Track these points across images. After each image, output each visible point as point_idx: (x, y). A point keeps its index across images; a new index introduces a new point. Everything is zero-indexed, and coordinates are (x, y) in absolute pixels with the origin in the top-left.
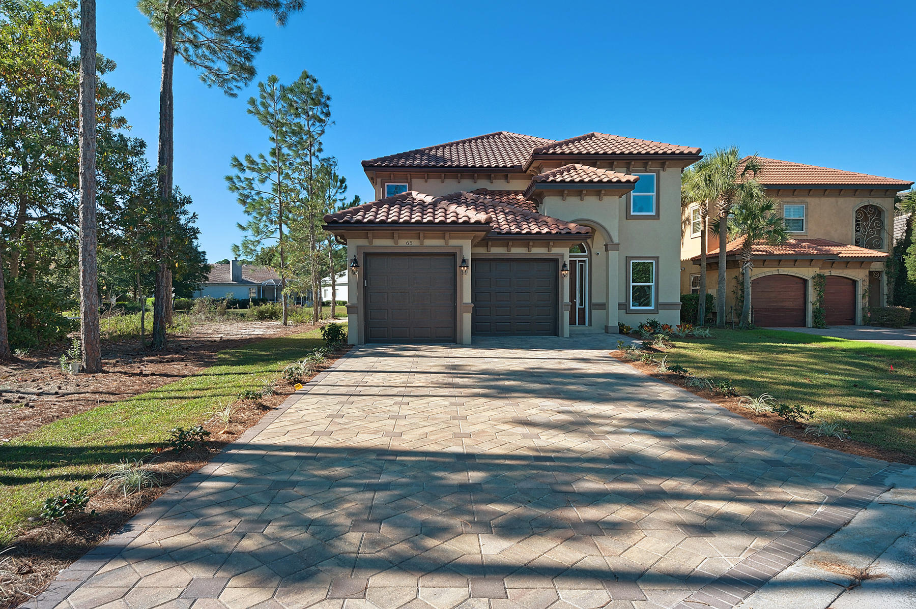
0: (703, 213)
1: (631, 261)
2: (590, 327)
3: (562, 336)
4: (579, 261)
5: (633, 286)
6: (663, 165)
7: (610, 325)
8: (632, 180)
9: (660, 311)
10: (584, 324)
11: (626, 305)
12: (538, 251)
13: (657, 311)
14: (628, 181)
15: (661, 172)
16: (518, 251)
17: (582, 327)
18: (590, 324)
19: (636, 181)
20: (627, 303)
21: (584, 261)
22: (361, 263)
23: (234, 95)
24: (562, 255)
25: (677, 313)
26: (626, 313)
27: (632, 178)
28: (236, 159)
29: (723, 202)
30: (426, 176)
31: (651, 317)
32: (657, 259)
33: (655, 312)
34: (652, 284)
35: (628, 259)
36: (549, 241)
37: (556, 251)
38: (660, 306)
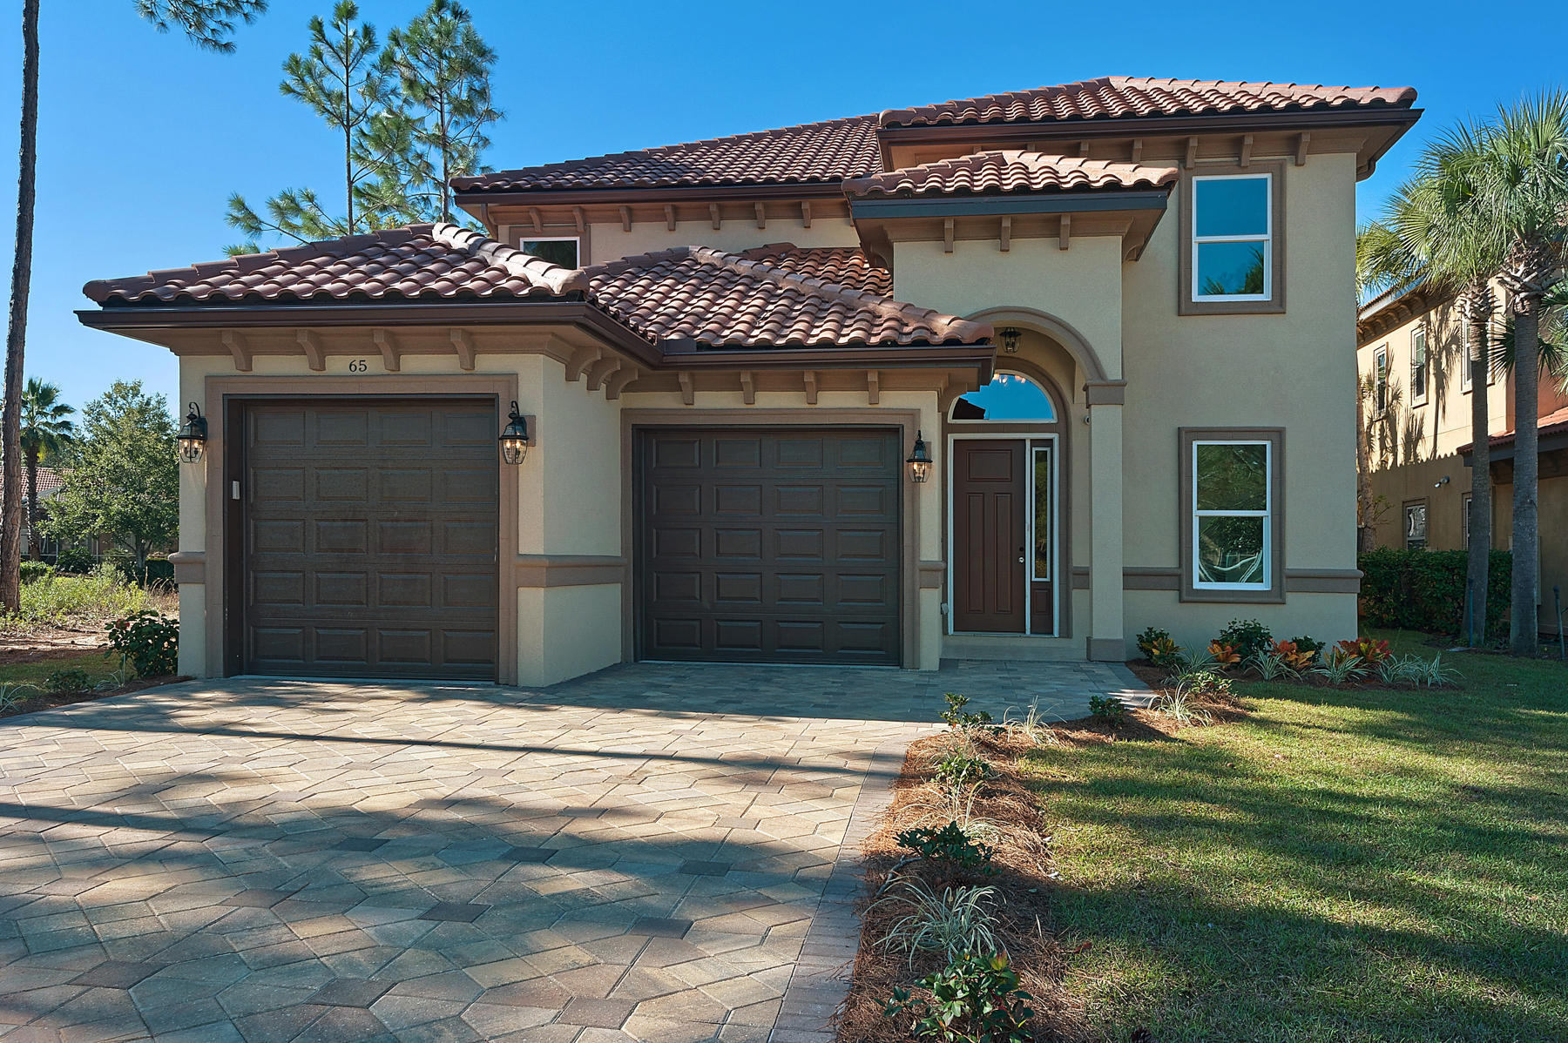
0: (1474, 310)
1: (1195, 444)
2: (1064, 642)
3: (915, 666)
4: (1034, 442)
5: (1201, 518)
6: (1293, 148)
7: (1094, 637)
8: (1155, 181)
9: (1290, 597)
10: (1052, 633)
11: (1180, 576)
12: (840, 402)
13: (1281, 595)
14: (1143, 185)
15: (1292, 172)
16: (777, 402)
17: (1041, 642)
18: (1067, 633)
19: (1167, 184)
20: (1183, 571)
21: (1049, 442)
22: (217, 426)
23: (227, 47)
24: (914, 415)
25: (1347, 605)
26: (1181, 601)
27: (1154, 174)
28: (240, 204)
29: (1522, 268)
30: (623, 212)
31: (1244, 616)
32: (1278, 435)
33: (1275, 598)
34: (1265, 514)
35: (1184, 436)
36: (861, 369)
37: (895, 400)
38: (1287, 581)
